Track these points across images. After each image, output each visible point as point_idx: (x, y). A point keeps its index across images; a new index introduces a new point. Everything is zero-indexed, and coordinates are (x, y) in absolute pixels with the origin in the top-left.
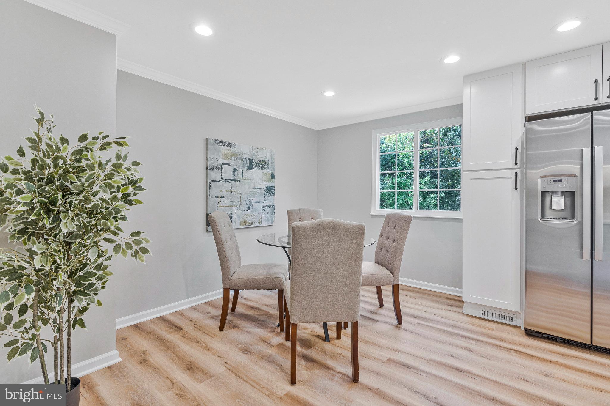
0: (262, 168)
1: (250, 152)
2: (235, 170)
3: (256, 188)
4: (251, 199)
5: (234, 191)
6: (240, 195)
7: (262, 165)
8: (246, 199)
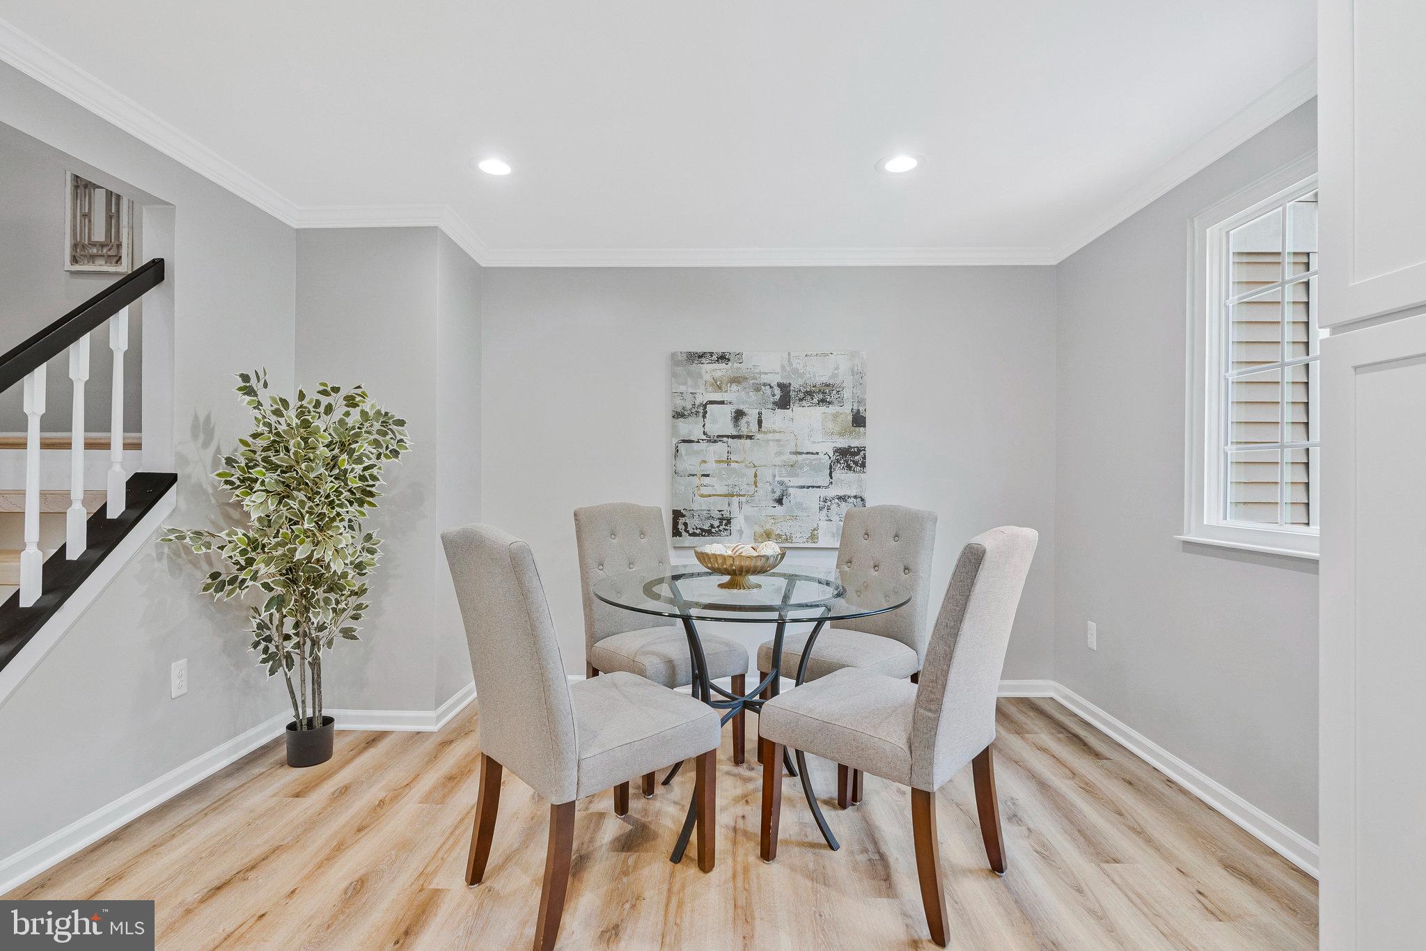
0: (823, 401)
1: (783, 367)
2: (739, 414)
3: (801, 453)
4: (786, 480)
5: (737, 462)
6: (754, 470)
7: (822, 394)
8: (770, 479)
